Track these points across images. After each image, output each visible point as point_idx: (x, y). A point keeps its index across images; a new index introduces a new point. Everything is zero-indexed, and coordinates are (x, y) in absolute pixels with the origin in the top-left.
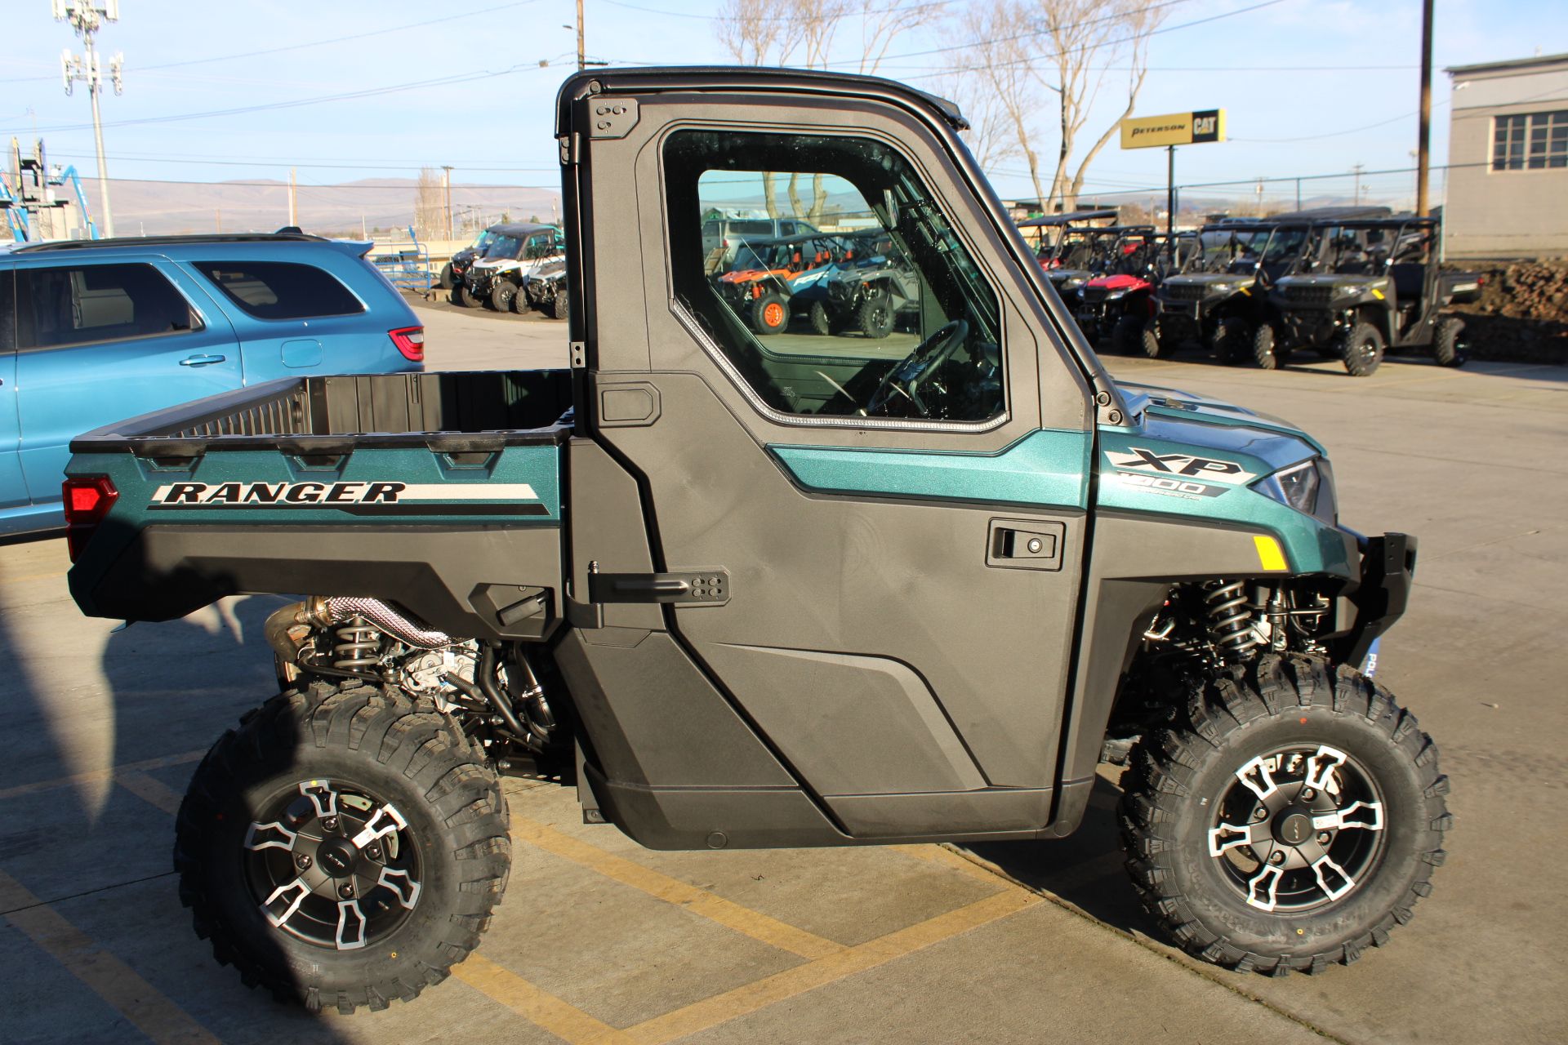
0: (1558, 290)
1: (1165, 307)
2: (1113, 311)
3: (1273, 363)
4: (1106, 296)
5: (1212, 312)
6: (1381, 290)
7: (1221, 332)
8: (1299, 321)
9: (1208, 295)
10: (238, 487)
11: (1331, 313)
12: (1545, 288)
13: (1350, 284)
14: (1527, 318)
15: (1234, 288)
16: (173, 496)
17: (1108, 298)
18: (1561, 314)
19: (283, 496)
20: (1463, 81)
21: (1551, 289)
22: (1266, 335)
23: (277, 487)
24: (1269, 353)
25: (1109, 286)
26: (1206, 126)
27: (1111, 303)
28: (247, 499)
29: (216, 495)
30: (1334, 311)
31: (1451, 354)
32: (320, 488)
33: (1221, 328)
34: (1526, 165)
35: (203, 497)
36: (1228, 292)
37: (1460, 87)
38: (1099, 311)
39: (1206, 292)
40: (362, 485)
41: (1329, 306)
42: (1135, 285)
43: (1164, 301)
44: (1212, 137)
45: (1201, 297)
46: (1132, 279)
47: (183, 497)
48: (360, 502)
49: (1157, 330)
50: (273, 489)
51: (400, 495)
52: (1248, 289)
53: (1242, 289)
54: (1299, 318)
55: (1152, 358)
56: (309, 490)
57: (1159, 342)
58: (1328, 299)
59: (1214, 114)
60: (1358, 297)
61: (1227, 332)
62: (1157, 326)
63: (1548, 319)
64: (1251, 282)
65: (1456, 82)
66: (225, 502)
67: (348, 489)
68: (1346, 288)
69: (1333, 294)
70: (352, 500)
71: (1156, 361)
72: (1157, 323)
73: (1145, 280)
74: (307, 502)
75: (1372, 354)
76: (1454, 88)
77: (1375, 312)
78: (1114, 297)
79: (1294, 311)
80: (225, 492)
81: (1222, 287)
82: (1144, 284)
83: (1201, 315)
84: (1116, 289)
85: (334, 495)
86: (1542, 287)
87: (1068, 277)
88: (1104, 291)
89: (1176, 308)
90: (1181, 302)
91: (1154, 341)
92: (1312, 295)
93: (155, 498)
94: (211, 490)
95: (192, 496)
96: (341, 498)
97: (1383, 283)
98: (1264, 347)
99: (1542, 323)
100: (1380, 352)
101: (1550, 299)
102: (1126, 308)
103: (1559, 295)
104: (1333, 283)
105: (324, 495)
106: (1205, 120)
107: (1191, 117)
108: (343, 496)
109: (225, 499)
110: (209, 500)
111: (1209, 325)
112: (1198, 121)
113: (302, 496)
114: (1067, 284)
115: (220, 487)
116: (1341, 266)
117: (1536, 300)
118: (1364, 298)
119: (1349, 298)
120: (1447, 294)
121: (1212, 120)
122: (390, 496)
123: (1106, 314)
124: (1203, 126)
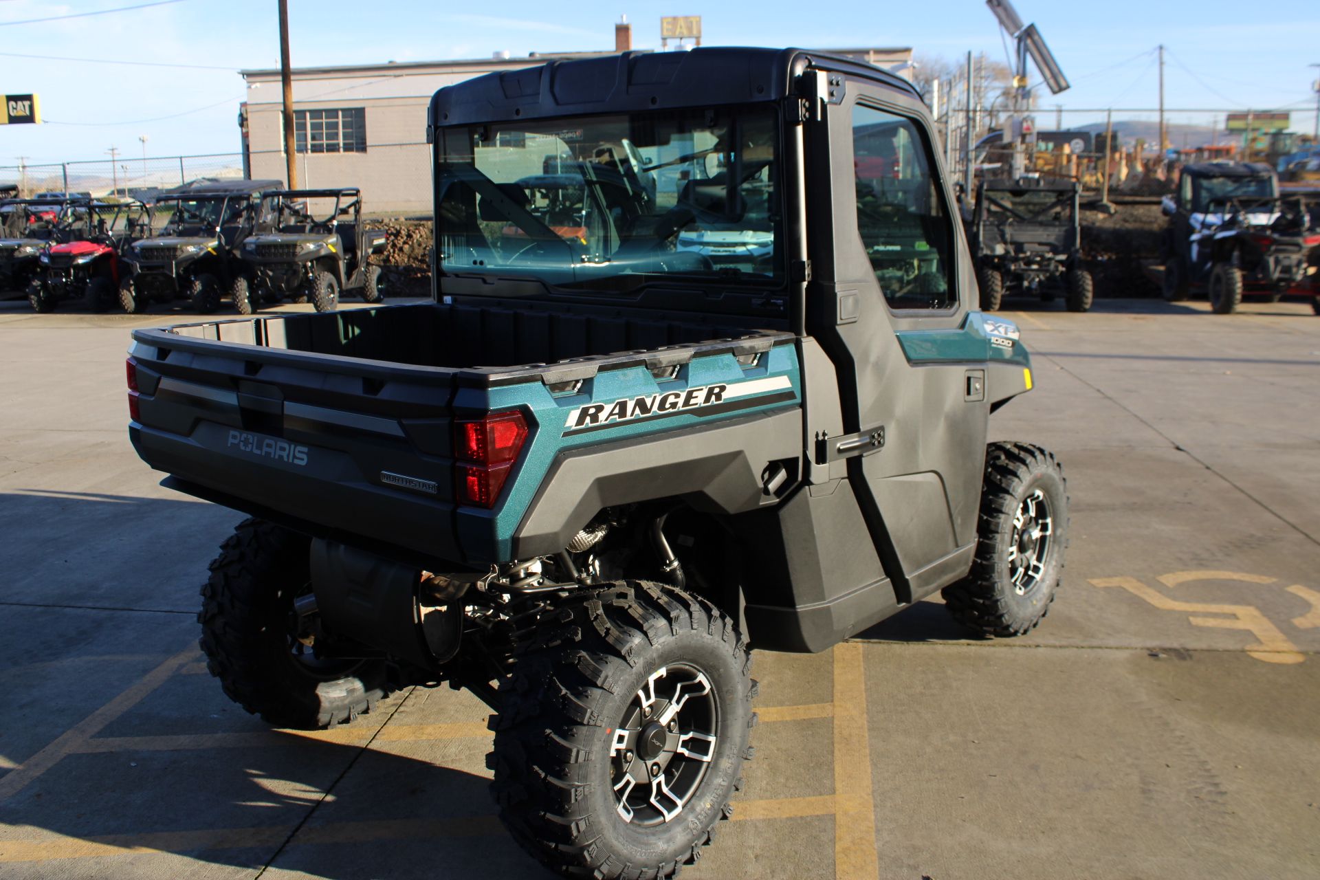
0: (405, 243)
1: (141, 268)
2: (81, 274)
3: (249, 309)
4: (74, 260)
5: (186, 270)
6: (334, 245)
7: (198, 286)
8: (271, 273)
9: (180, 255)
10: (626, 402)
11: (298, 265)
12: (396, 241)
13: (309, 241)
14: (388, 264)
15: (201, 249)
16: (581, 421)
17: (75, 263)
18: (411, 260)
19: (655, 408)
20: (255, 82)
21: (400, 242)
22: (242, 286)
23: (651, 399)
24: (246, 301)
25: (75, 252)
26: (21, 109)
27: (78, 267)
28: (632, 415)
29: (611, 414)
30: (300, 263)
31: (376, 293)
32: (677, 396)
33: (197, 283)
34: (341, 150)
35: (602, 416)
36: (198, 253)
37: (253, 86)
38: (68, 276)
39: (179, 253)
40: (702, 389)
41: (297, 259)
42: (100, 251)
43: (140, 262)
44: (30, 119)
45: (175, 257)
46: (95, 246)
47: (588, 419)
48: (702, 405)
49: (132, 288)
50: (648, 402)
51: (725, 395)
52: (214, 249)
53: (210, 249)
54: (271, 270)
55: (130, 313)
56: (671, 399)
57: (134, 298)
58: (294, 254)
59: (29, 98)
60: (318, 251)
61: (202, 286)
62: (131, 285)
63: (403, 264)
64: (215, 243)
65: (248, 82)
66: (618, 420)
67: (695, 394)
68: (308, 244)
69: (298, 250)
70: (696, 404)
71: (133, 316)
72: (132, 282)
73: (108, 246)
74: (671, 410)
75: (332, 296)
76: (249, 87)
77: (328, 262)
78: (81, 261)
79: (267, 265)
80: (617, 411)
81: (191, 249)
82: (107, 249)
83: (177, 273)
84: (82, 255)
85: (686, 403)
86: (393, 241)
87: (20, 246)
88: (70, 258)
89: (150, 268)
90: (155, 262)
91: (131, 299)
92: (281, 251)
93: (568, 424)
94: (608, 408)
95: (595, 418)
96: (691, 403)
97: (333, 239)
98: (242, 296)
99: (401, 268)
100: (337, 294)
101: (401, 249)
102: (91, 271)
103: (406, 247)
104: (297, 241)
105: (681, 401)
106: (20, 103)
107: (5, 100)
108: (692, 401)
109: (617, 416)
110: (606, 420)
111: (184, 282)
112: (12, 103)
113: (667, 406)
114: (20, 252)
115: (614, 405)
116: (283, 228)
117: (392, 251)
118: (323, 252)
119: (310, 253)
120: (370, 247)
121: (27, 103)
122: (718, 397)
123: (74, 277)
124: (18, 108)
